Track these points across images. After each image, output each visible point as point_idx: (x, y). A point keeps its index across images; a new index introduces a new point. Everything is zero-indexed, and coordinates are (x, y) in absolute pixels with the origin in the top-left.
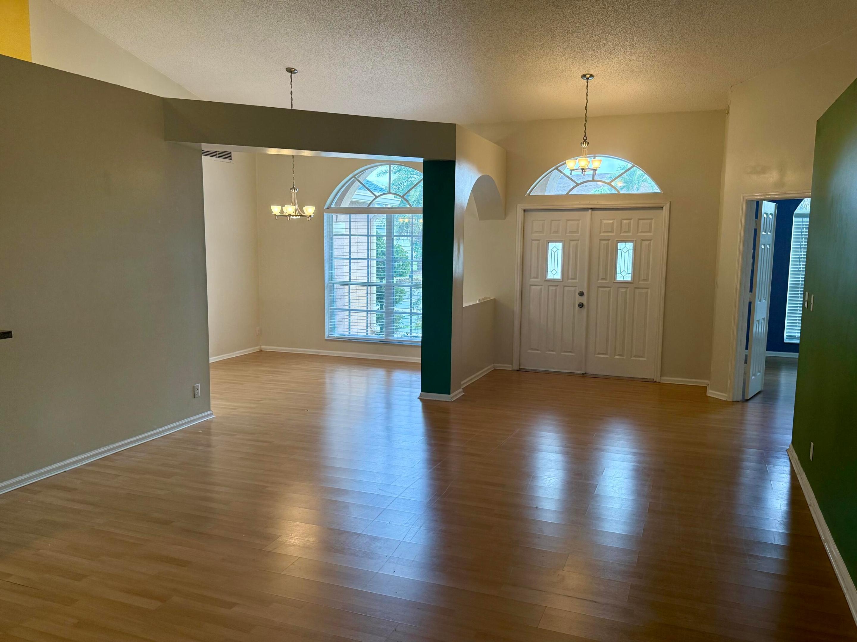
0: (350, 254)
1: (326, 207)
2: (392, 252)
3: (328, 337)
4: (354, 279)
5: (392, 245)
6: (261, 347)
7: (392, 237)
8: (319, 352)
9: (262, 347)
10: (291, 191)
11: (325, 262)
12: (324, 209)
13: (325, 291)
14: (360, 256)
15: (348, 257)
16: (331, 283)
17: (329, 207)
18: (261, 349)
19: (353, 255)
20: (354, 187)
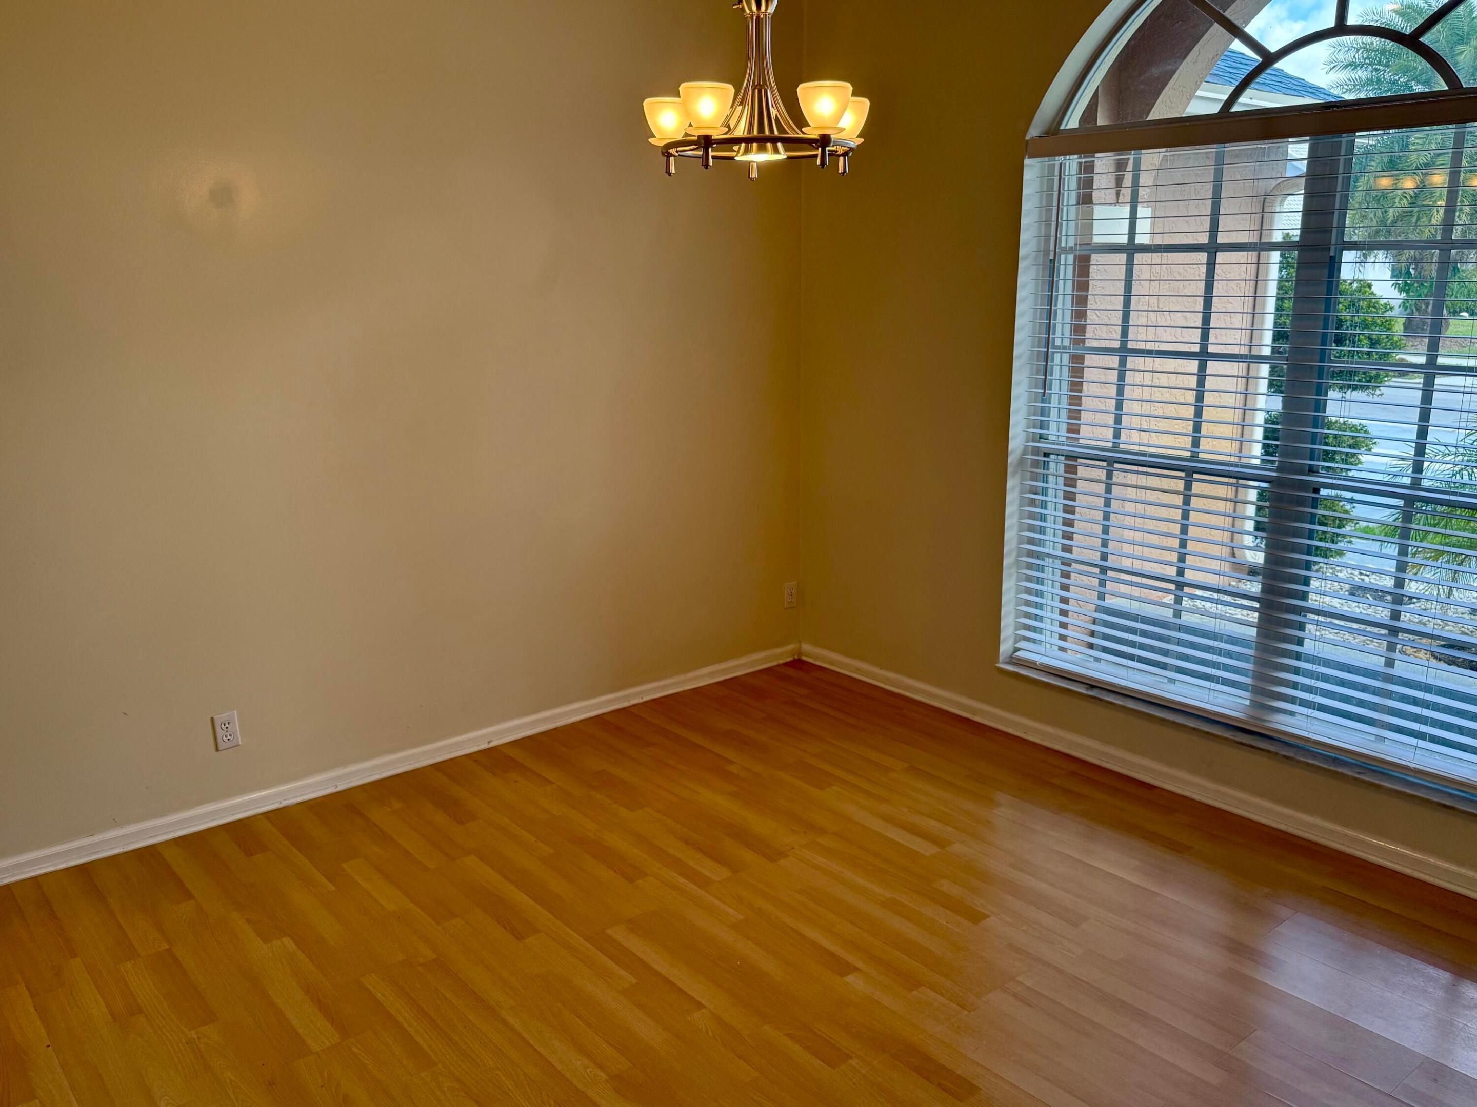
0: (1125, 333)
1: (1034, 131)
2: (1327, 309)
3: (1011, 657)
4: (1132, 441)
5: (1329, 292)
6: (800, 648)
7: (1332, 248)
8: (975, 712)
9: (806, 647)
10: (743, 9)
11: (1016, 364)
12: (1027, 138)
13: (1010, 484)
14: (1167, 339)
15: (1117, 345)
16: (1036, 451)
17: (1054, 130)
18: (800, 654)
19: (1139, 338)
20: (1195, 62)
